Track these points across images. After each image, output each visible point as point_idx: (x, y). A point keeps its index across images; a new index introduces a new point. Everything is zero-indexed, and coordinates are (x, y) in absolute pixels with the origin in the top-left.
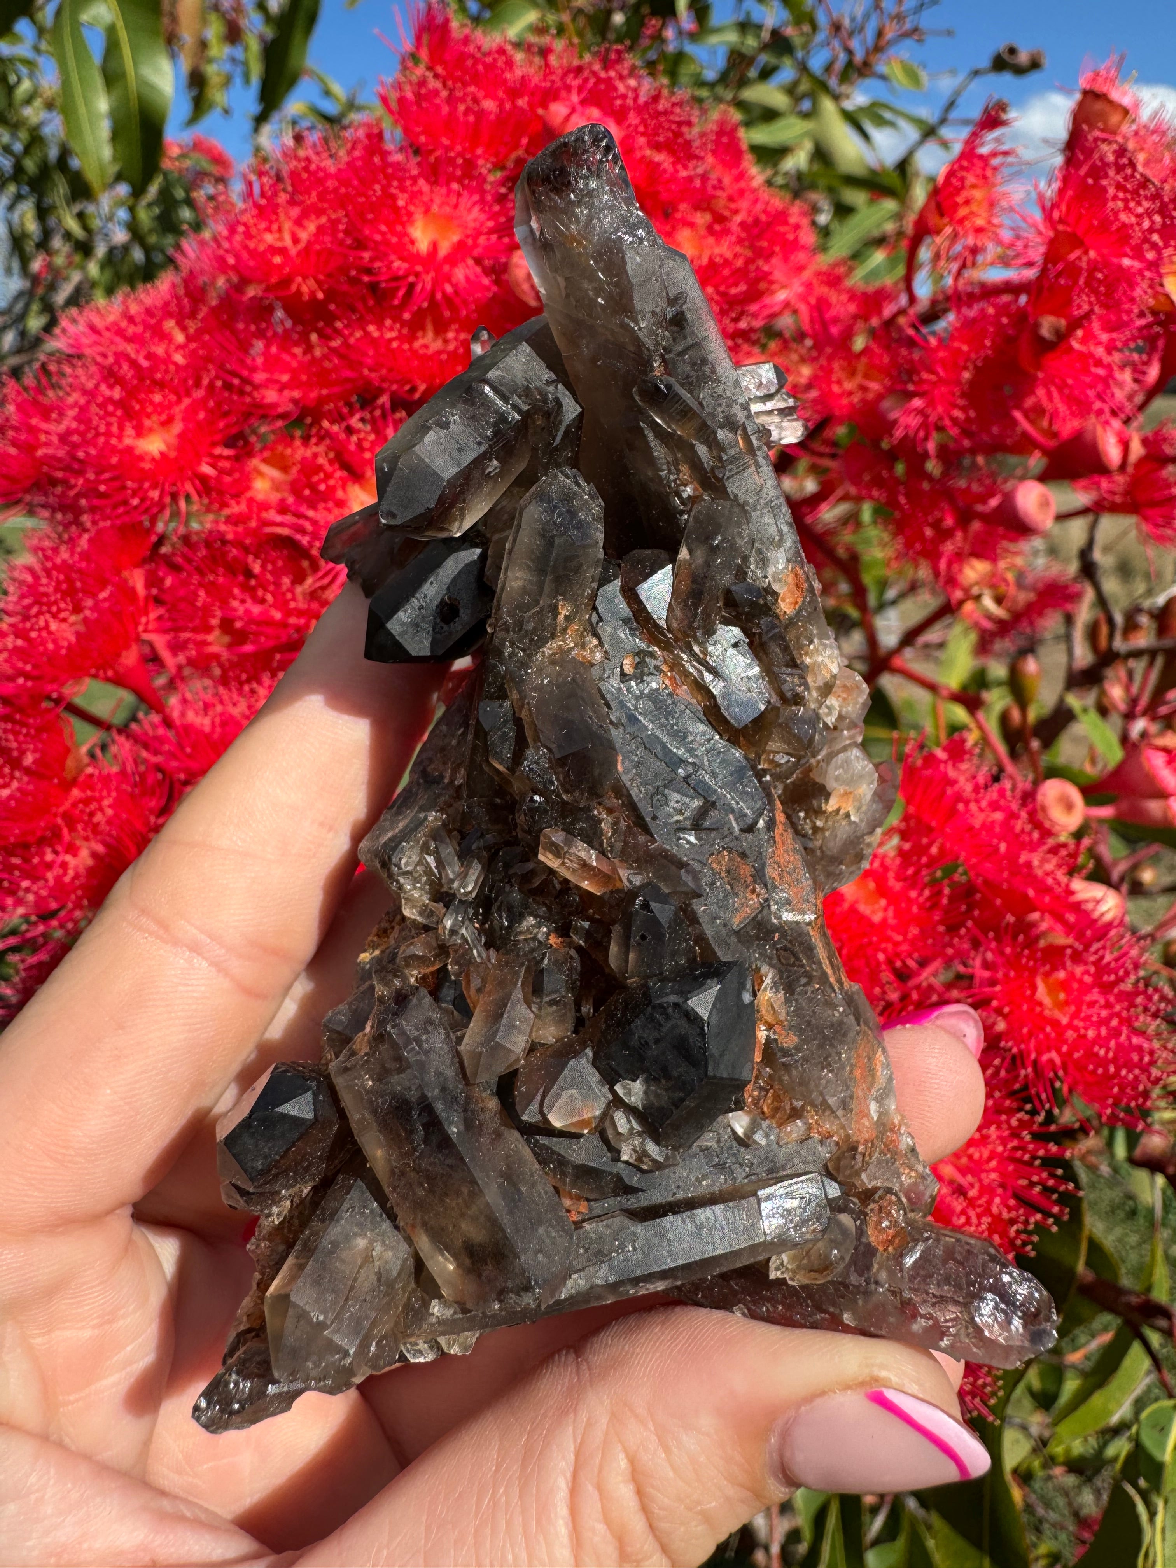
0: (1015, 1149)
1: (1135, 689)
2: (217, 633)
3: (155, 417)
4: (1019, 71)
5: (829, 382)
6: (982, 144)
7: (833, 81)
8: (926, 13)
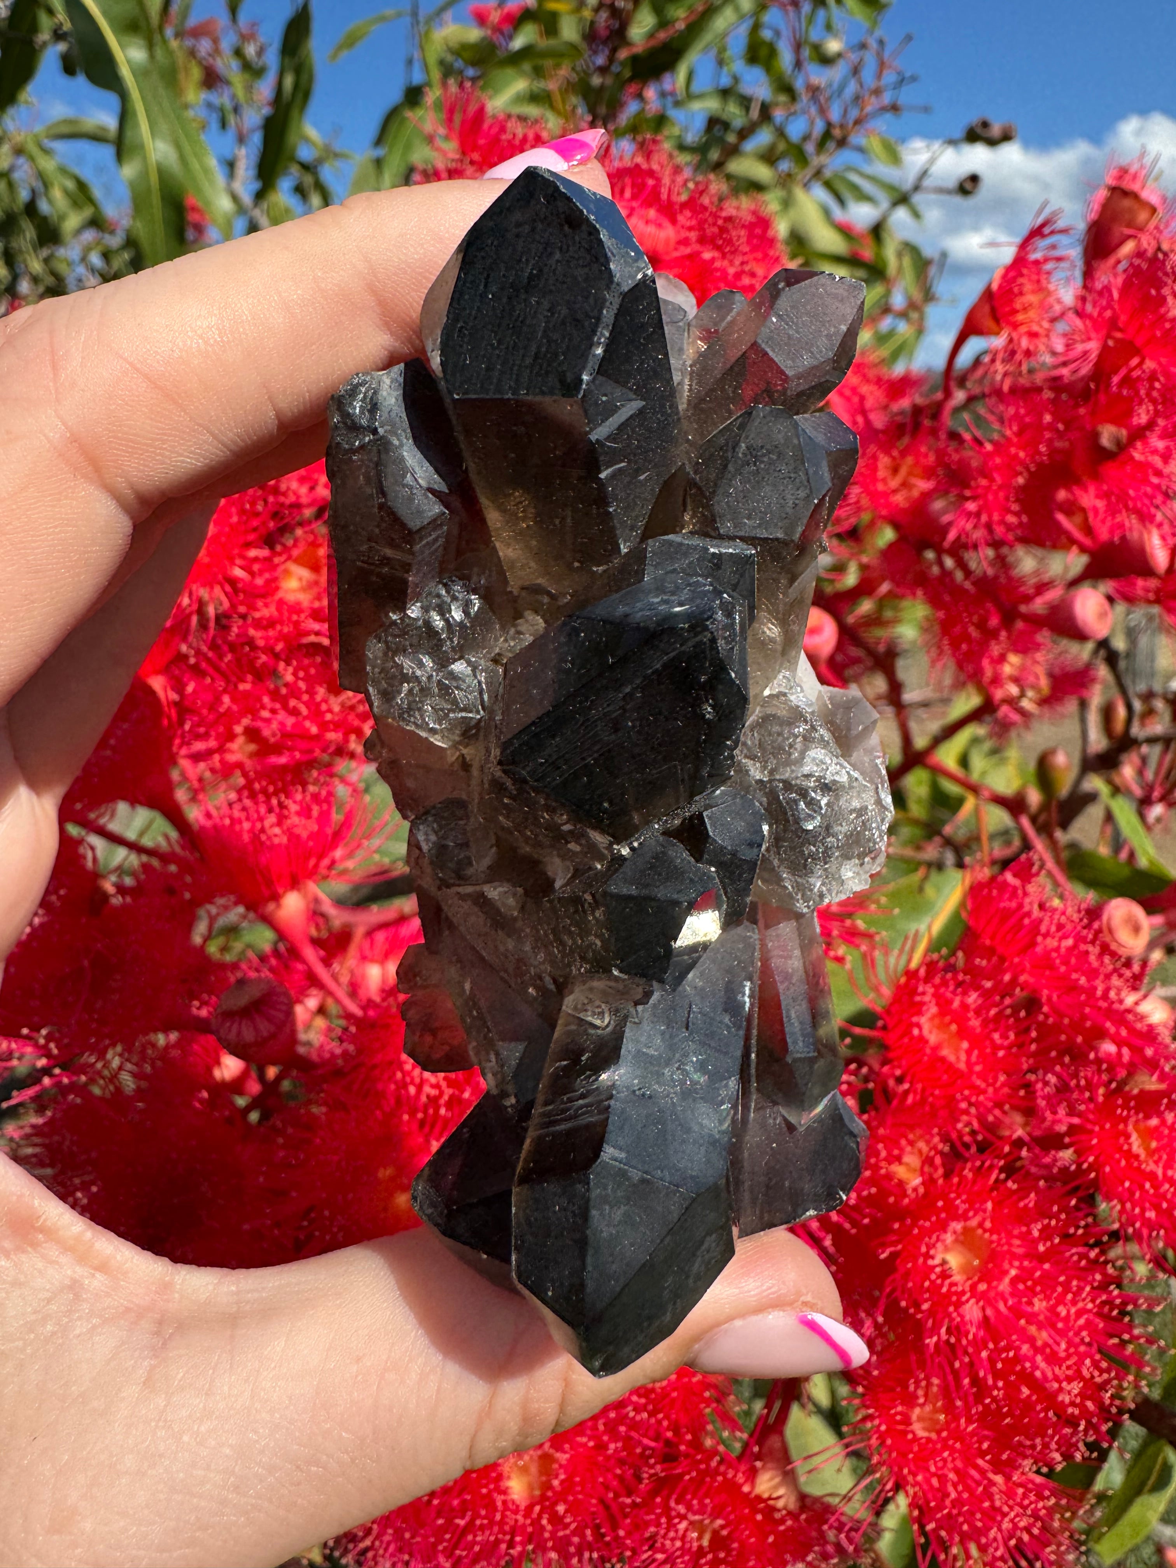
0: (1103, 1303)
1: (1150, 775)
2: (241, 740)
4: (993, 143)
5: (875, 480)
6: (1035, 250)
7: (810, 148)
8: (905, 89)
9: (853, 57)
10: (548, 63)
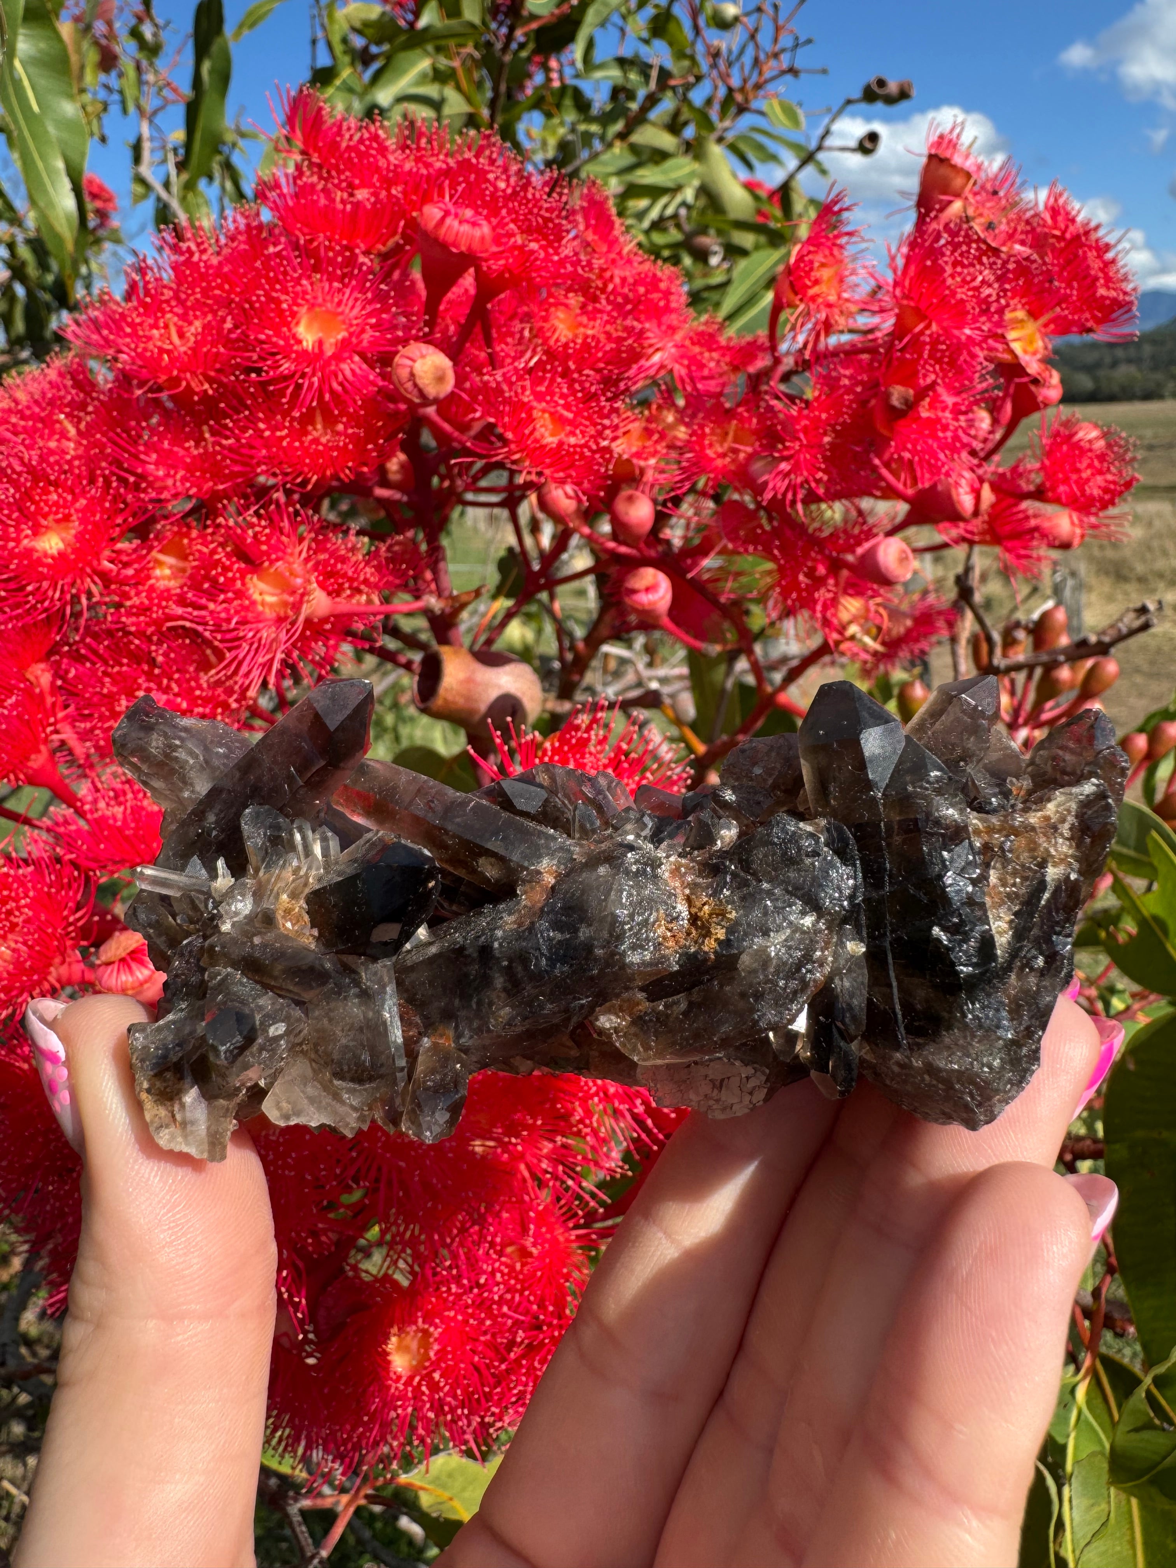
1: (1018, 697)
3: (51, 518)
4: (890, 100)
7: (714, 114)
8: (800, 51)
9: (750, 22)
10: (452, 43)
